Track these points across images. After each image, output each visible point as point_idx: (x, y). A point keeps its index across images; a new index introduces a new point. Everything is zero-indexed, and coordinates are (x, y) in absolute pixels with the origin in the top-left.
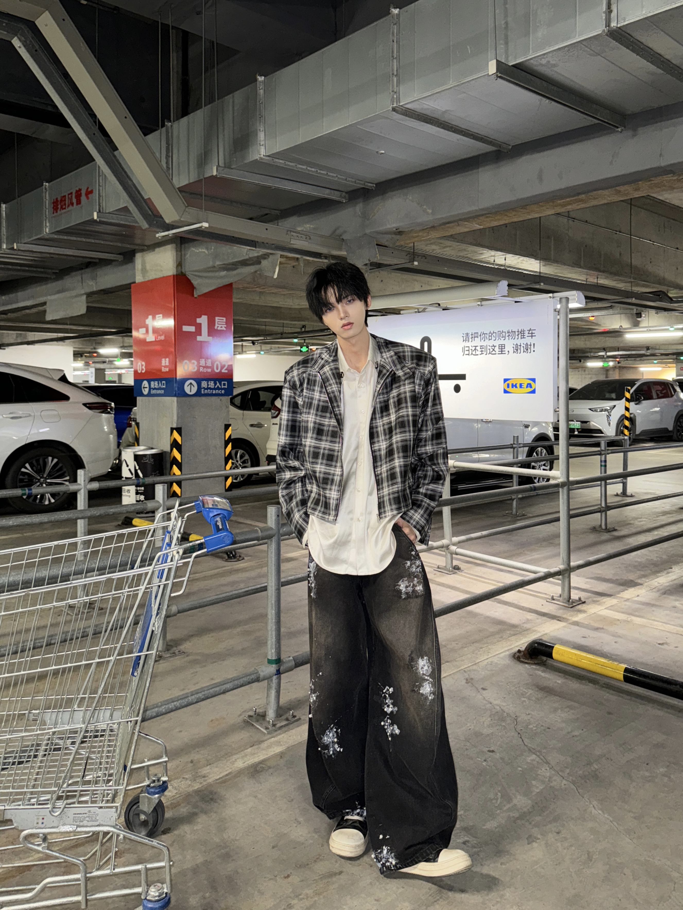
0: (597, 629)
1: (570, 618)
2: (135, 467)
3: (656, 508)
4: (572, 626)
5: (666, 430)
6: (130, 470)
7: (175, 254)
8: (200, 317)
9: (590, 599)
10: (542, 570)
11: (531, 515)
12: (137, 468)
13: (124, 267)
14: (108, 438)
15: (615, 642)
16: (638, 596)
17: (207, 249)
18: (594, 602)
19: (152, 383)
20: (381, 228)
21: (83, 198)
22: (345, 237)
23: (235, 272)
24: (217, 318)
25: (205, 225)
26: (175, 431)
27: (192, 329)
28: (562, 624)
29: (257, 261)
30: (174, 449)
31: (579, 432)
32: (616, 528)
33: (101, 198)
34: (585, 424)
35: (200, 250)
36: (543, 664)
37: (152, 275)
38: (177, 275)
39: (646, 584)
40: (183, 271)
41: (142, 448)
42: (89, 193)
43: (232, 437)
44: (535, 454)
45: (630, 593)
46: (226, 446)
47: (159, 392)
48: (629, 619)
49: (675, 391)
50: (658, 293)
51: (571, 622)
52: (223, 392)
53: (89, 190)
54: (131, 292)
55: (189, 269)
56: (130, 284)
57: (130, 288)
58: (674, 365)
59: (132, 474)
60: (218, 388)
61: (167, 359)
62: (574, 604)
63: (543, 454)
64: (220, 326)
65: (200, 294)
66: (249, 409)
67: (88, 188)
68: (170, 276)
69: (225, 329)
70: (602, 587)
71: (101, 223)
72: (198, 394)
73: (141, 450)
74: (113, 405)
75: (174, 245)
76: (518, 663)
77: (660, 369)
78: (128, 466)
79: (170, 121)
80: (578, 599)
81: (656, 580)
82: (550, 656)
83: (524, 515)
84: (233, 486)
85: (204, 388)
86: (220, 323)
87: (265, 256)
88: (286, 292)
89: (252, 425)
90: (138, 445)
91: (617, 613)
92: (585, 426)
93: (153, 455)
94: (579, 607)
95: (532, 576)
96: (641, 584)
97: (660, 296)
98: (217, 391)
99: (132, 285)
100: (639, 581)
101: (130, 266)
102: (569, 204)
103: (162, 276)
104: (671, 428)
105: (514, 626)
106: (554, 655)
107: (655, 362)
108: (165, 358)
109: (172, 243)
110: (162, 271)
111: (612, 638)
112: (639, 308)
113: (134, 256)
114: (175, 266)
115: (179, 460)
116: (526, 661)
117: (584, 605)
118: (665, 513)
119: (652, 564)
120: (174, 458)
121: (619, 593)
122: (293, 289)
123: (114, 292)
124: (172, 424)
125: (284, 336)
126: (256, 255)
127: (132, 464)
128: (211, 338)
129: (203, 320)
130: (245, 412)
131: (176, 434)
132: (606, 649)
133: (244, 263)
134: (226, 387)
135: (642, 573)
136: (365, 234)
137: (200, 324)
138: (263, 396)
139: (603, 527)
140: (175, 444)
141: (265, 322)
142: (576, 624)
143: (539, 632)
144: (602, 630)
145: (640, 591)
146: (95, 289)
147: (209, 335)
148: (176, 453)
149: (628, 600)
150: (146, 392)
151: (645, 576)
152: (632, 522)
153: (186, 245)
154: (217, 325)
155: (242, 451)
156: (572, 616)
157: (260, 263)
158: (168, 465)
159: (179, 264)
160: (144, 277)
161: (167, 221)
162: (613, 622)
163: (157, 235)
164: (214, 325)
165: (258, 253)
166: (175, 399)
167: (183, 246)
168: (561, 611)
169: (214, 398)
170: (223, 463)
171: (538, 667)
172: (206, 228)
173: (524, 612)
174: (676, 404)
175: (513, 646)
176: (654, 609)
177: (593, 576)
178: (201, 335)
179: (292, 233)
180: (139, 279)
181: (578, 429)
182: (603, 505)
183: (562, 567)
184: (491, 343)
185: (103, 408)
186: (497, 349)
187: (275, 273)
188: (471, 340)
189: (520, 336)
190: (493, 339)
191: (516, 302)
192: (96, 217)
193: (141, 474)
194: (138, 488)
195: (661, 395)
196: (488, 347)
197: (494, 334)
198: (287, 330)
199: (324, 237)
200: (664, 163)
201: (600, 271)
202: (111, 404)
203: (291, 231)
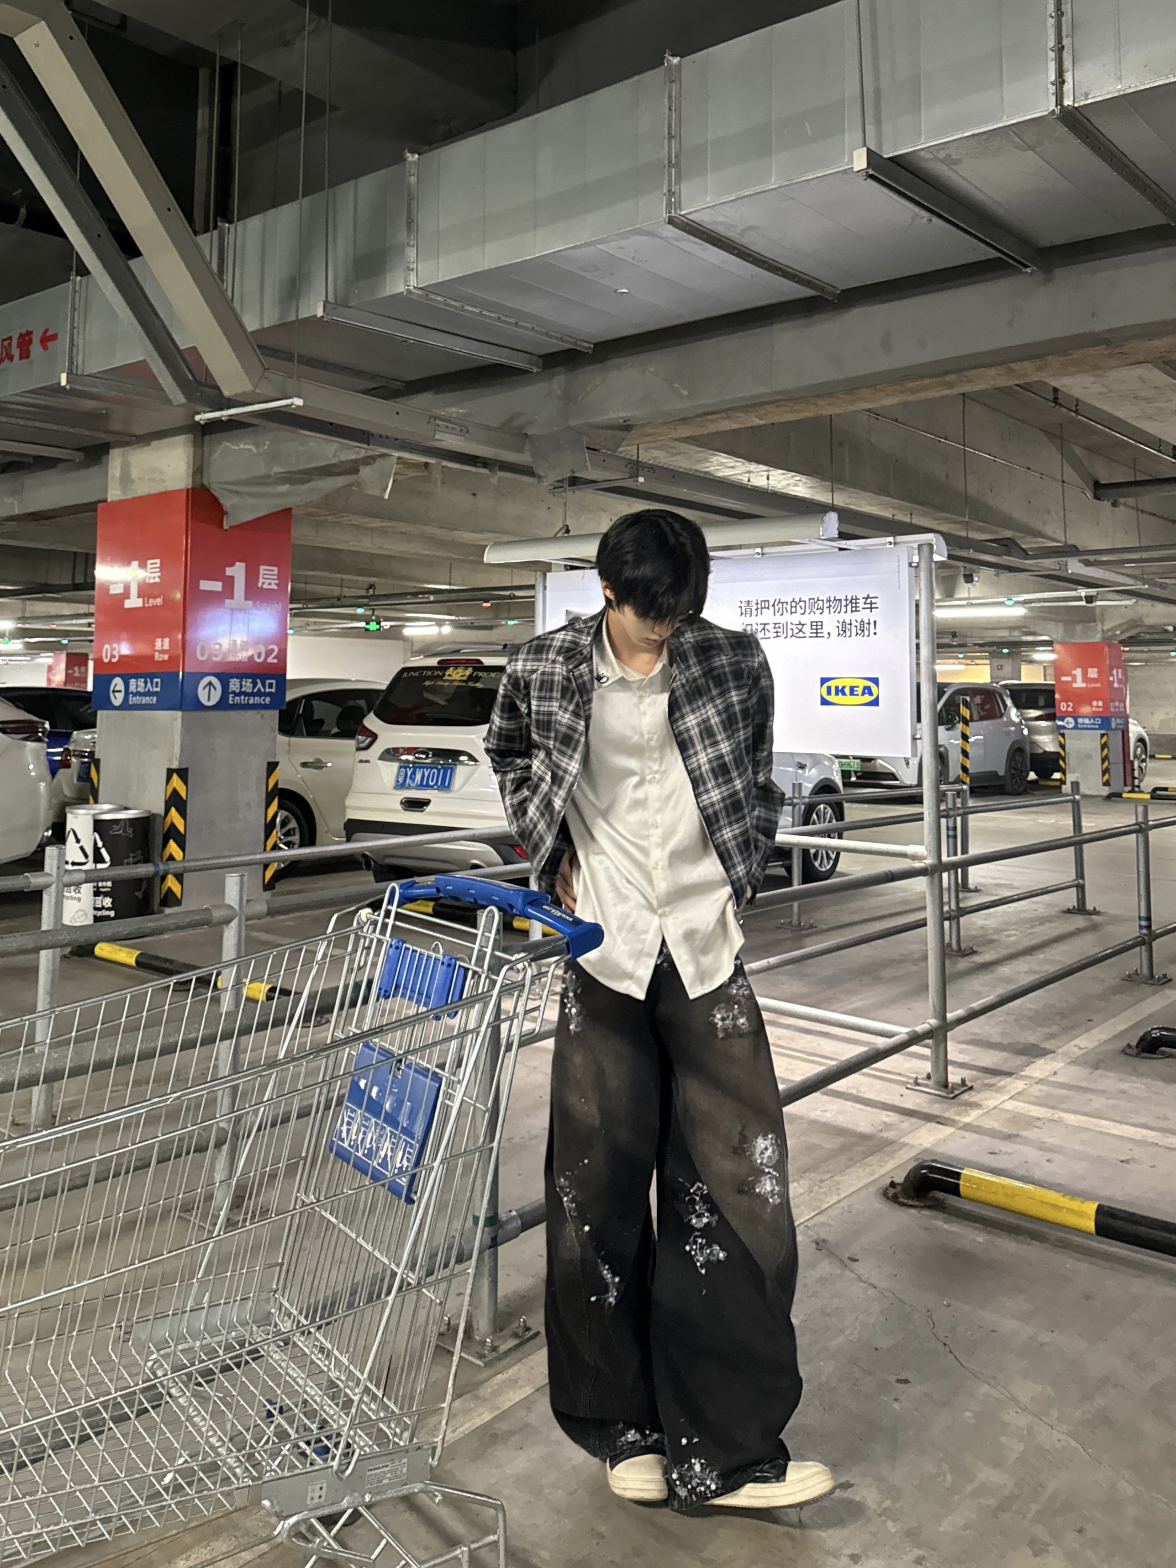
0: (1009, 1137)
1: (957, 1118)
2: (95, 843)
3: (1023, 911)
4: (966, 1134)
5: (994, 775)
6: (82, 848)
7: (191, 450)
8: (232, 565)
9: (979, 1082)
10: (902, 1031)
11: (825, 927)
12: (100, 844)
13: (83, 472)
14: (37, 788)
15: (1048, 1161)
16: (1055, 1073)
17: (256, 444)
18: (989, 1086)
19: (132, 683)
20: (600, 419)
21: (36, 348)
22: (530, 431)
23: (306, 486)
24: (262, 568)
25: (298, 402)
26: (175, 776)
27: (217, 586)
28: (949, 1130)
29: (352, 468)
30: (173, 809)
31: (858, 778)
32: (975, 948)
33: (75, 349)
34: (867, 764)
35: (242, 446)
36: (939, 1206)
37: (141, 490)
38: (193, 489)
39: (1060, 1051)
40: (206, 483)
41: (106, 807)
42: (47, 339)
43: (280, 786)
44: (814, 816)
45: (1040, 1068)
46: (268, 806)
47: (146, 700)
48: (1056, 1117)
49: (1005, 706)
50: (1005, 542)
51: (961, 1125)
52: (267, 700)
53: (49, 334)
54: (96, 518)
55: (215, 480)
56: (94, 504)
57: (96, 510)
58: (988, 662)
59: (88, 857)
60: (259, 694)
61: (167, 640)
62: (957, 1092)
63: (828, 816)
64: (268, 581)
65: (235, 524)
66: (301, 735)
67: (46, 331)
68: (180, 490)
69: (276, 587)
70: (989, 1058)
71: (71, 393)
72: (222, 705)
73: (106, 811)
74: (47, 725)
75: (190, 436)
76: (897, 1206)
78: (78, 841)
79: (230, 221)
80: (960, 1082)
81: (1075, 1042)
82: (955, 1190)
83: (812, 927)
84: (279, 876)
85: (233, 693)
86: (268, 577)
87: (368, 461)
89: (304, 765)
90: (96, 802)
91: (1033, 1107)
92: (869, 767)
93: (131, 821)
94: (966, 1096)
95: (882, 1043)
96: (1054, 1052)
97: (1007, 546)
98: (257, 699)
99: (100, 505)
100: (1047, 1045)
101: (94, 470)
103: (163, 490)
104: (1001, 773)
105: (864, 1137)
106: (962, 1190)
107: (961, 656)
108: (163, 636)
109: (185, 433)
110: (163, 481)
111: (1040, 1153)
112: (968, 566)
113: (108, 453)
114: (191, 472)
115: (182, 829)
116: (910, 1202)
117: (973, 1093)
118: (1043, 920)
119: (1058, 1013)
120: (172, 825)
121: (1022, 1067)
123: (53, 517)
124: (170, 761)
125: (344, 601)
126: (353, 457)
127: (88, 837)
128: (250, 603)
129: (238, 571)
130: (293, 739)
131: (176, 781)
132: (1038, 1174)
133: (327, 471)
134: (273, 690)
135: (1047, 1030)
136: (569, 427)
137: (232, 578)
138: (320, 710)
139: (955, 946)
140: (175, 801)
141: (307, 576)
142: (967, 1127)
143: (913, 1146)
144: (1018, 1139)
145: (1055, 1064)
146: (17, 512)
147: (246, 599)
148: (174, 816)
149: (1040, 1081)
150: (117, 700)
151: (1052, 1036)
152: (995, 937)
153: (213, 436)
154: (261, 580)
155: (286, 813)
156: (959, 1114)
157: (357, 471)
158: (159, 840)
159: (198, 470)
160: (124, 490)
161: (226, 393)
162: (1031, 1122)
163: (197, 418)
164: (258, 581)
165: (357, 453)
166: (179, 714)
168: (937, 1106)
169: (249, 714)
170: (262, 836)
171: (934, 1213)
172: (298, 407)
173: (875, 1110)
174: (1005, 729)
175: (877, 1176)
176: (1090, 1096)
177: (969, 1038)
178: (232, 597)
179: (438, 422)
180: (114, 494)
181: (856, 772)
182: (953, 907)
183: (933, 1022)
184: (796, 618)
185: (27, 731)
186: (807, 629)
187: (385, 490)
188: (754, 612)
189: (849, 607)
190: (800, 611)
191: (841, 549)
192: (63, 382)
193: (107, 857)
194: (100, 884)
195: (982, 713)
196: (790, 626)
197: (802, 604)
198: (347, 592)
199: (490, 428)
200: (1099, 326)
201: (919, 503)
202: (43, 724)
203: (436, 418)
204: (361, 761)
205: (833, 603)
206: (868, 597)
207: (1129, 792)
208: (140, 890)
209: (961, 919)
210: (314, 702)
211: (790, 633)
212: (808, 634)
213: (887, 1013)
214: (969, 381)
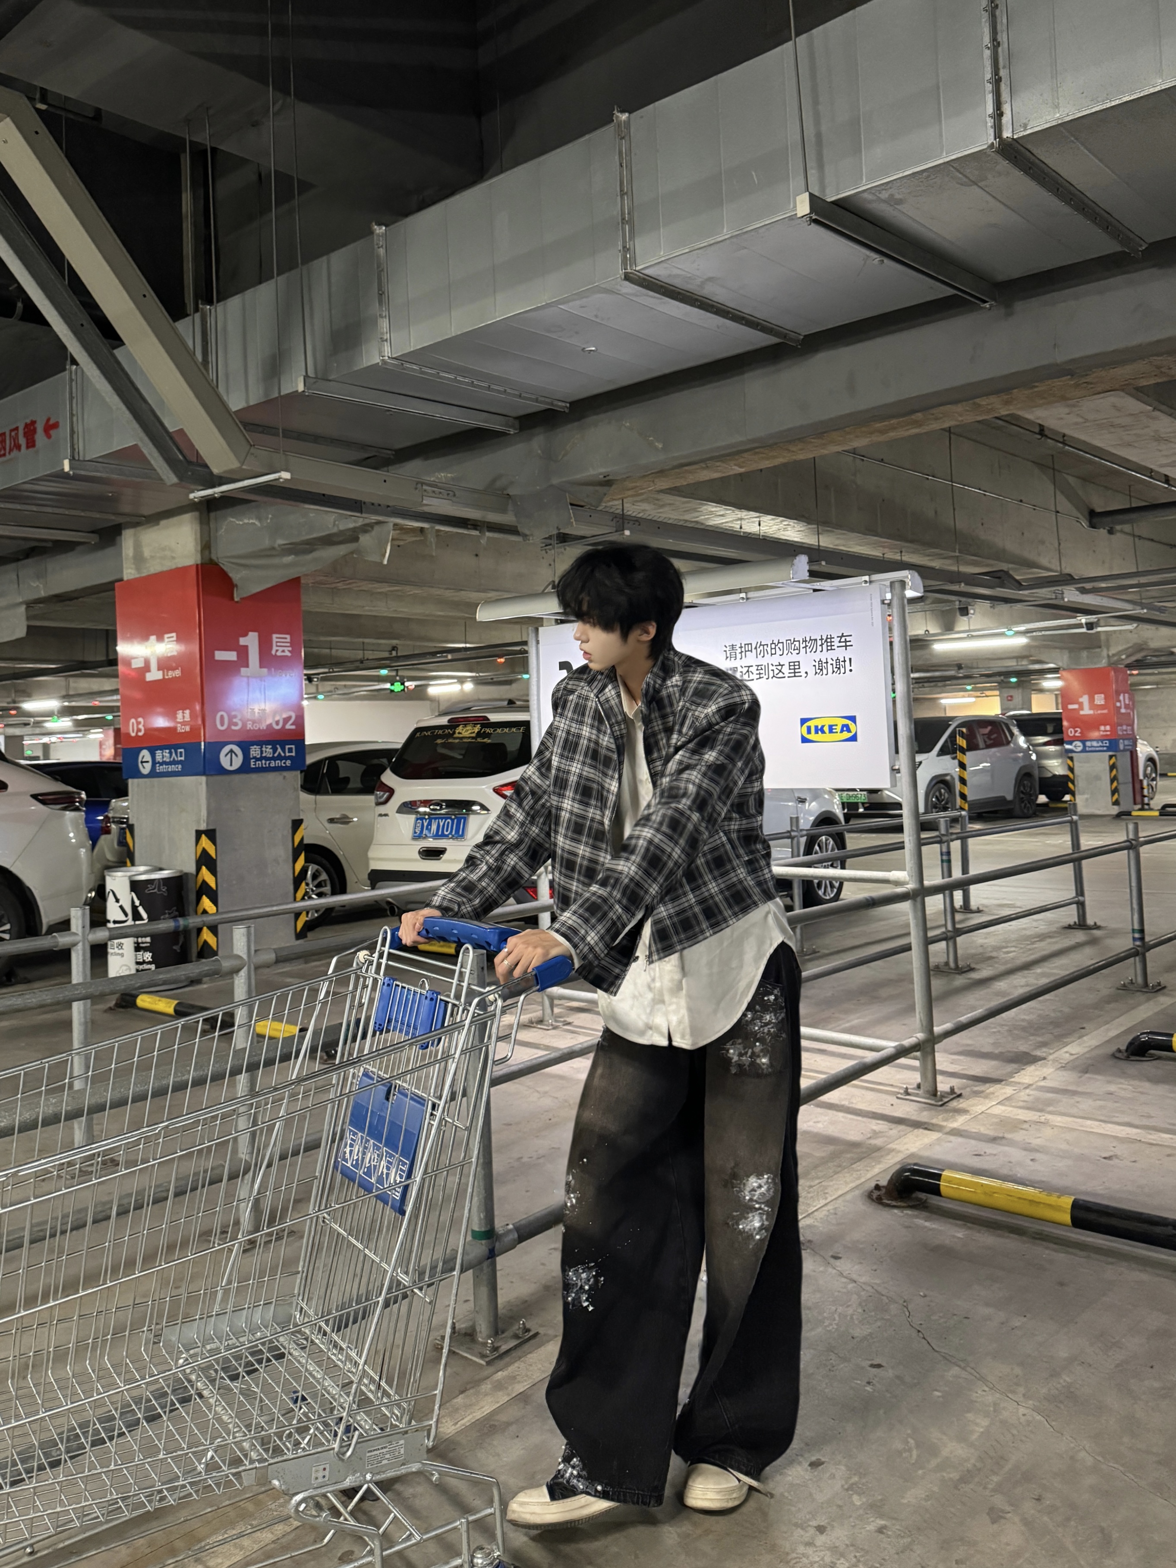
0: (994, 1140)
1: (944, 1124)
2: (133, 902)
3: (1025, 929)
4: (952, 1138)
5: (1002, 800)
6: (121, 907)
7: (198, 528)
8: (245, 635)
9: (968, 1089)
10: (890, 1046)
11: (827, 952)
12: (137, 903)
13: (99, 554)
14: (77, 855)
15: (1032, 1160)
16: (1044, 1078)
17: (259, 519)
18: (977, 1094)
19: (159, 753)
20: (579, 476)
21: (40, 436)
22: (512, 491)
23: (309, 557)
24: (274, 636)
25: (286, 475)
26: (203, 836)
27: (232, 656)
28: (934, 1136)
29: (352, 536)
30: (204, 868)
31: (865, 809)
32: (973, 966)
33: (75, 436)
34: (874, 795)
35: (246, 521)
36: (922, 1206)
37: (155, 567)
38: (202, 564)
39: (1051, 1057)
40: (214, 557)
41: (142, 869)
42: (50, 427)
43: (306, 842)
44: (817, 847)
45: (1029, 1075)
46: (295, 860)
47: (171, 768)
48: (1043, 1119)
49: (1012, 734)
50: (999, 575)
51: (948, 1130)
52: (288, 763)
53: (51, 422)
54: (114, 597)
55: (223, 554)
56: (112, 583)
57: (114, 589)
58: (997, 693)
59: (126, 915)
60: (280, 758)
61: (187, 712)
62: (946, 1100)
63: (830, 847)
64: (281, 649)
65: (245, 595)
66: (326, 793)
67: (48, 420)
68: (190, 566)
69: (289, 654)
70: (980, 1068)
71: (75, 478)
72: (245, 768)
73: (141, 872)
74: (84, 795)
75: (196, 514)
76: (881, 1207)
77: (973, 700)
78: (117, 901)
79: (211, 303)
80: (948, 1090)
81: (1065, 1049)
82: (935, 1190)
83: (814, 952)
84: (310, 926)
85: (254, 758)
86: (281, 644)
87: (366, 528)
88: (385, 588)
89: (331, 821)
90: (133, 864)
91: (1020, 1111)
92: (875, 798)
93: (166, 881)
94: (954, 1104)
95: (870, 1057)
96: (1044, 1059)
97: (1000, 578)
98: (278, 763)
99: (117, 584)
100: (1038, 1053)
101: (110, 551)
102: (893, 428)
103: (174, 567)
104: (1010, 797)
105: (855, 1145)
106: (943, 1190)
107: (969, 687)
108: (184, 709)
109: (192, 511)
110: (173, 558)
111: (1024, 1153)
112: (963, 599)
113: (120, 534)
114: (199, 548)
115: (213, 885)
116: (894, 1203)
117: (961, 1100)
118: (1042, 937)
119: (1051, 1023)
120: (204, 882)
121: (1011, 1074)
122: (398, 583)
123: (77, 598)
124: (198, 822)
125: (367, 664)
126: (351, 525)
127: (127, 897)
128: (265, 670)
129: (251, 641)
130: (319, 798)
131: (205, 842)
132: (1020, 1173)
133: (329, 541)
134: (293, 754)
135: (1040, 1039)
136: (552, 486)
137: (246, 647)
138: (344, 769)
139: (952, 965)
140: (205, 860)
141: (330, 642)
142: (956, 1132)
143: (899, 1152)
144: (1004, 1141)
145: (1045, 1070)
146: (43, 594)
147: (261, 667)
148: (206, 875)
149: (1028, 1086)
150: (146, 769)
151: (1044, 1044)
152: (994, 954)
153: (219, 513)
154: (275, 648)
155: (316, 867)
156: (946, 1120)
157: (356, 539)
158: (192, 897)
159: (206, 545)
160: (138, 569)
161: (216, 471)
162: (1016, 1125)
163: (192, 496)
164: (271, 649)
165: (355, 522)
166: (203, 779)
167: (212, 515)
168: (925, 1113)
169: (271, 776)
170: (291, 888)
171: (916, 1213)
172: (286, 480)
173: (865, 1119)
174: (1013, 755)
175: (863, 1180)
176: (1077, 1099)
177: (961, 1049)
178: (247, 666)
179: (425, 487)
180: (129, 573)
181: (863, 804)
182: (950, 927)
183: (921, 1036)
184: (775, 660)
185: (65, 802)
186: (786, 670)
187: (384, 556)
188: (739, 656)
189: (825, 646)
190: (779, 652)
191: (815, 590)
192: (67, 468)
193: (144, 915)
194: (140, 940)
195: (989, 742)
196: (771, 668)
197: (780, 645)
198: (369, 655)
199: (474, 491)
200: (1061, 357)
201: (907, 541)
202: (80, 794)
203: (422, 484)
204: (381, 815)
205: (810, 643)
206: (843, 636)
207: (1140, 810)
208: (177, 944)
209: (959, 939)
210: (339, 763)
211: (771, 674)
212: (787, 675)
213: (882, 1029)
214: (936, 419)
